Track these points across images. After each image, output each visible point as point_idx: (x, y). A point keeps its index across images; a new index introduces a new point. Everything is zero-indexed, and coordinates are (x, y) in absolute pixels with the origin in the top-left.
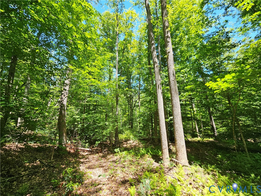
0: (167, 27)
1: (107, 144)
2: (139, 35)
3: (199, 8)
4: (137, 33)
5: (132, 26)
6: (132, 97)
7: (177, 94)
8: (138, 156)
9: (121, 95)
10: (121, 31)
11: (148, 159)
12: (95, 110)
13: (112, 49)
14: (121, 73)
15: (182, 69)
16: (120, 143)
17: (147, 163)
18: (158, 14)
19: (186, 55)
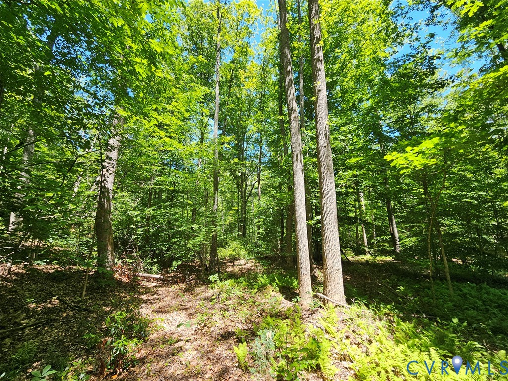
0: (318, 40)
1: (195, 266)
2: (263, 53)
3: (382, 6)
4: (258, 48)
5: (249, 32)
6: (246, 178)
7: (331, 173)
8: (254, 289)
9: (223, 173)
10: (227, 43)
11: (273, 294)
12: (172, 200)
13: (208, 78)
14: (225, 130)
15: (342, 125)
16: (220, 265)
17: (270, 301)
18: (301, 12)
19: (352, 99)
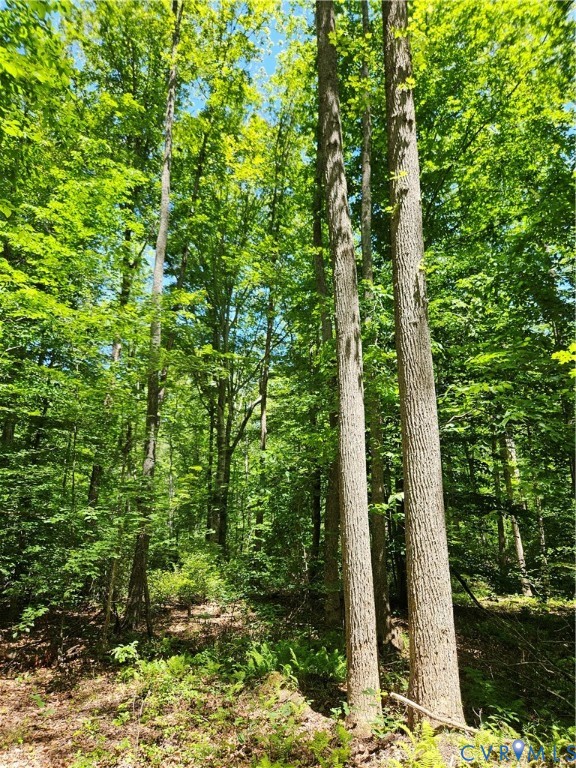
0: (404, 75)
1: (86, 620)
2: (281, 102)
3: (553, 8)
4: (270, 86)
5: (249, 48)
6: (233, 392)
7: (429, 387)
8: (236, 681)
9: (177, 379)
10: (194, 70)
11: (283, 694)
12: (36, 444)
13: (146, 149)
14: (185, 274)
15: (461, 275)
16: (154, 615)
17: (274, 716)
18: (371, 11)
19: (486, 215)
